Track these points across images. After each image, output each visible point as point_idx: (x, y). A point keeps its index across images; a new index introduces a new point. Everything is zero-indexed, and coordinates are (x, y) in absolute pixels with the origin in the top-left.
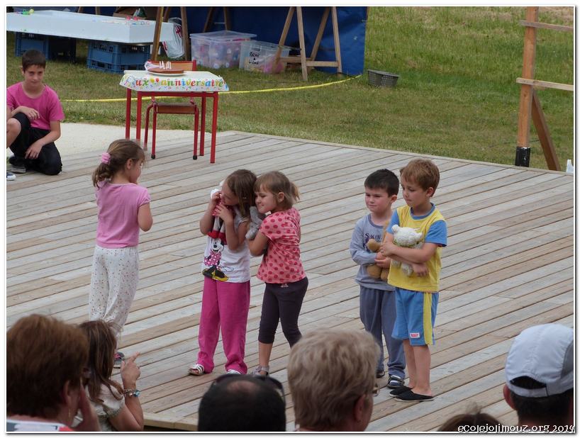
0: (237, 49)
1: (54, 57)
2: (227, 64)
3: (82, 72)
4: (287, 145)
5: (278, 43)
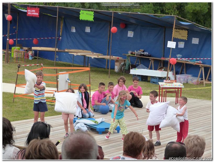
0: (188, 79)
1: (142, 80)
2: (185, 82)
3: (149, 84)
4: (199, 101)
5: (198, 77)
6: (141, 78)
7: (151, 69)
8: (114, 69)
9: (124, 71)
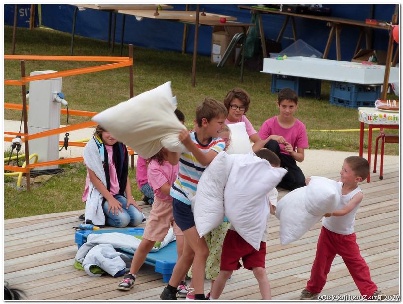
1: (303, 94)
3: (326, 107)
6: (297, 88)
7: (331, 56)
8: (209, 55)
9: (242, 62)
